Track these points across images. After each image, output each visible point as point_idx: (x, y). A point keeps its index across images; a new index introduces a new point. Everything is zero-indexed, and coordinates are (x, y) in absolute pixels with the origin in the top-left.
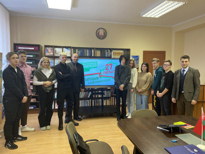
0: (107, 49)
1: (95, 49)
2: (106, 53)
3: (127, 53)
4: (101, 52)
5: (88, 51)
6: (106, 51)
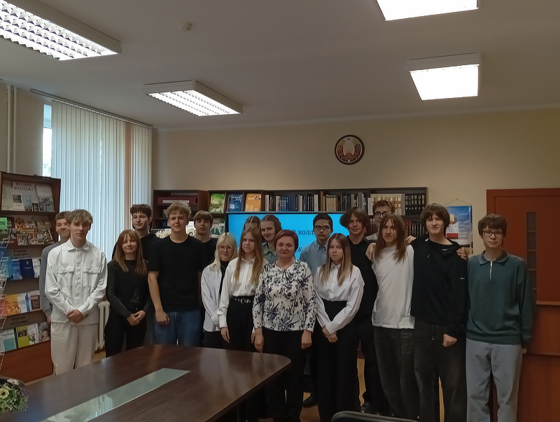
0: (356, 191)
1: (322, 193)
2: (354, 201)
3: (416, 201)
4: (339, 199)
5: (303, 198)
6: (353, 196)
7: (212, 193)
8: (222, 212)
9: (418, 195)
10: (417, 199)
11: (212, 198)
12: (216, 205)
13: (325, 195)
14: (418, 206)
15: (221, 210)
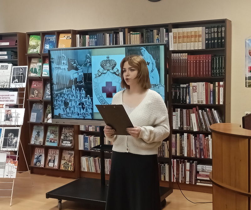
0: (158, 27)
1: (126, 30)
2: (156, 37)
3: (216, 34)
4: (142, 35)
5: (110, 36)
6: (155, 31)
7: (30, 35)
8: (39, 52)
9: (218, 27)
10: (218, 32)
11: (30, 39)
12: (34, 46)
13: (129, 32)
14: (218, 38)
15: (37, 50)
